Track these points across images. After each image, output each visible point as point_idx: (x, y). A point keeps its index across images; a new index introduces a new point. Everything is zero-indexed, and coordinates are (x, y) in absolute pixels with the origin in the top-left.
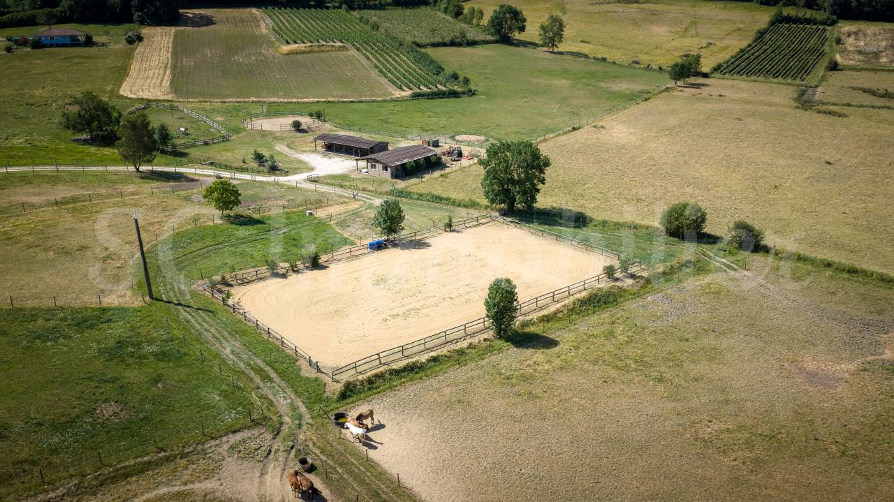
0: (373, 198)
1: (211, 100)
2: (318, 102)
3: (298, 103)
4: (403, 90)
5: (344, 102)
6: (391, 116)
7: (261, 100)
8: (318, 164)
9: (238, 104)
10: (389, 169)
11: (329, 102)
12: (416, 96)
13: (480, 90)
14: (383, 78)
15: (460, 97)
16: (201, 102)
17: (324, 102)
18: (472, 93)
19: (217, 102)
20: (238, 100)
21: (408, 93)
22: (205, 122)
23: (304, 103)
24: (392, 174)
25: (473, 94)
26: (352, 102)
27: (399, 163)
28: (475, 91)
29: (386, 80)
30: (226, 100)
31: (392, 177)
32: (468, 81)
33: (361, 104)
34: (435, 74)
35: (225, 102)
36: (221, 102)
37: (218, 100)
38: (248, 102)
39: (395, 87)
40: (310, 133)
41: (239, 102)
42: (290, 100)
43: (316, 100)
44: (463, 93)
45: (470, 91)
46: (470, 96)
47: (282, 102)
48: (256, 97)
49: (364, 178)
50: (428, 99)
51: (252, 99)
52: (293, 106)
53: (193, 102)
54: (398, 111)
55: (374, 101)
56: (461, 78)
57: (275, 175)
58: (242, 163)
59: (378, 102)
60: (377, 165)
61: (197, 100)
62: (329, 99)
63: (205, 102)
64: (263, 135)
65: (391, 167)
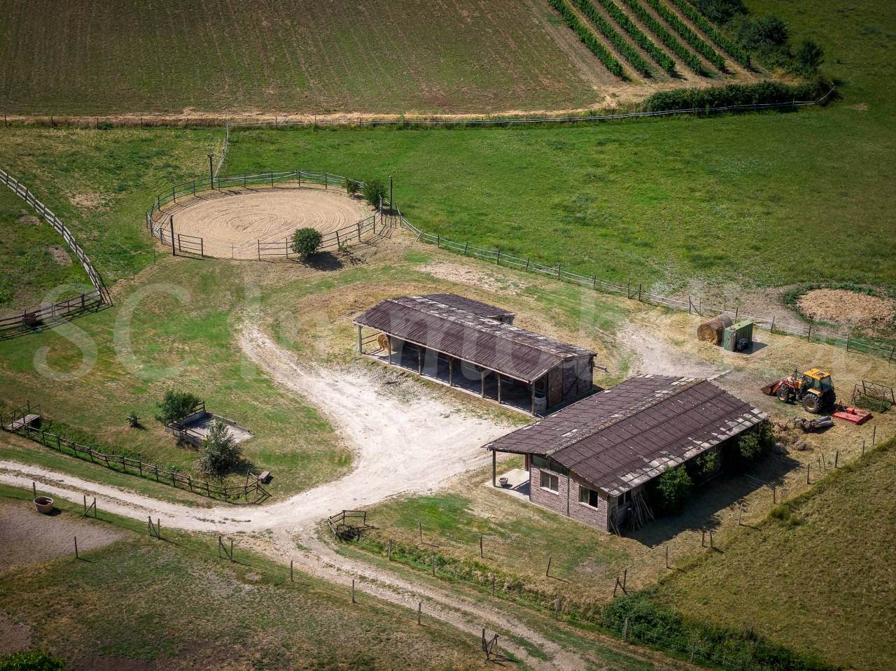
0: (550, 647)
1: (72, 119)
2: (375, 125)
3: (317, 127)
4: (626, 79)
5: (449, 126)
6: (590, 190)
7: (211, 116)
8: (367, 429)
9: (145, 134)
10: (603, 503)
11: (407, 125)
12: (665, 106)
13: (852, 77)
14: (563, 29)
15: (795, 110)
16: (43, 125)
17: (392, 124)
18: (827, 94)
19: (87, 127)
20: (147, 117)
21: (638, 92)
22: (42, 218)
23: (335, 129)
24: (611, 518)
25: (834, 96)
26: (474, 125)
27: (635, 480)
28: (837, 83)
29: (572, 37)
30: (113, 119)
31: (611, 530)
32: (818, 54)
33: (501, 134)
34: (714, 19)
35: (108, 126)
36: (99, 126)
37: (91, 119)
38: (173, 125)
39: (599, 68)
40: (348, 268)
41: (148, 125)
42: (294, 117)
43: (369, 117)
44: (804, 96)
45: (823, 87)
46: (824, 105)
47: (271, 126)
48: (198, 106)
49: (516, 526)
50: (701, 115)
51: (189, 115)
52: (301, 142)
53: (20, 125)
54: (614, 169)
55: (537, 123)
56: (796, 44)
57: (230, 498)
58: (126, 427)
59: (552, 125)
60: (562, 479)
61: (32, 119)
62: (407, 116)
63: (55, 125)
64: (204, 278)
65: (608, 497)
